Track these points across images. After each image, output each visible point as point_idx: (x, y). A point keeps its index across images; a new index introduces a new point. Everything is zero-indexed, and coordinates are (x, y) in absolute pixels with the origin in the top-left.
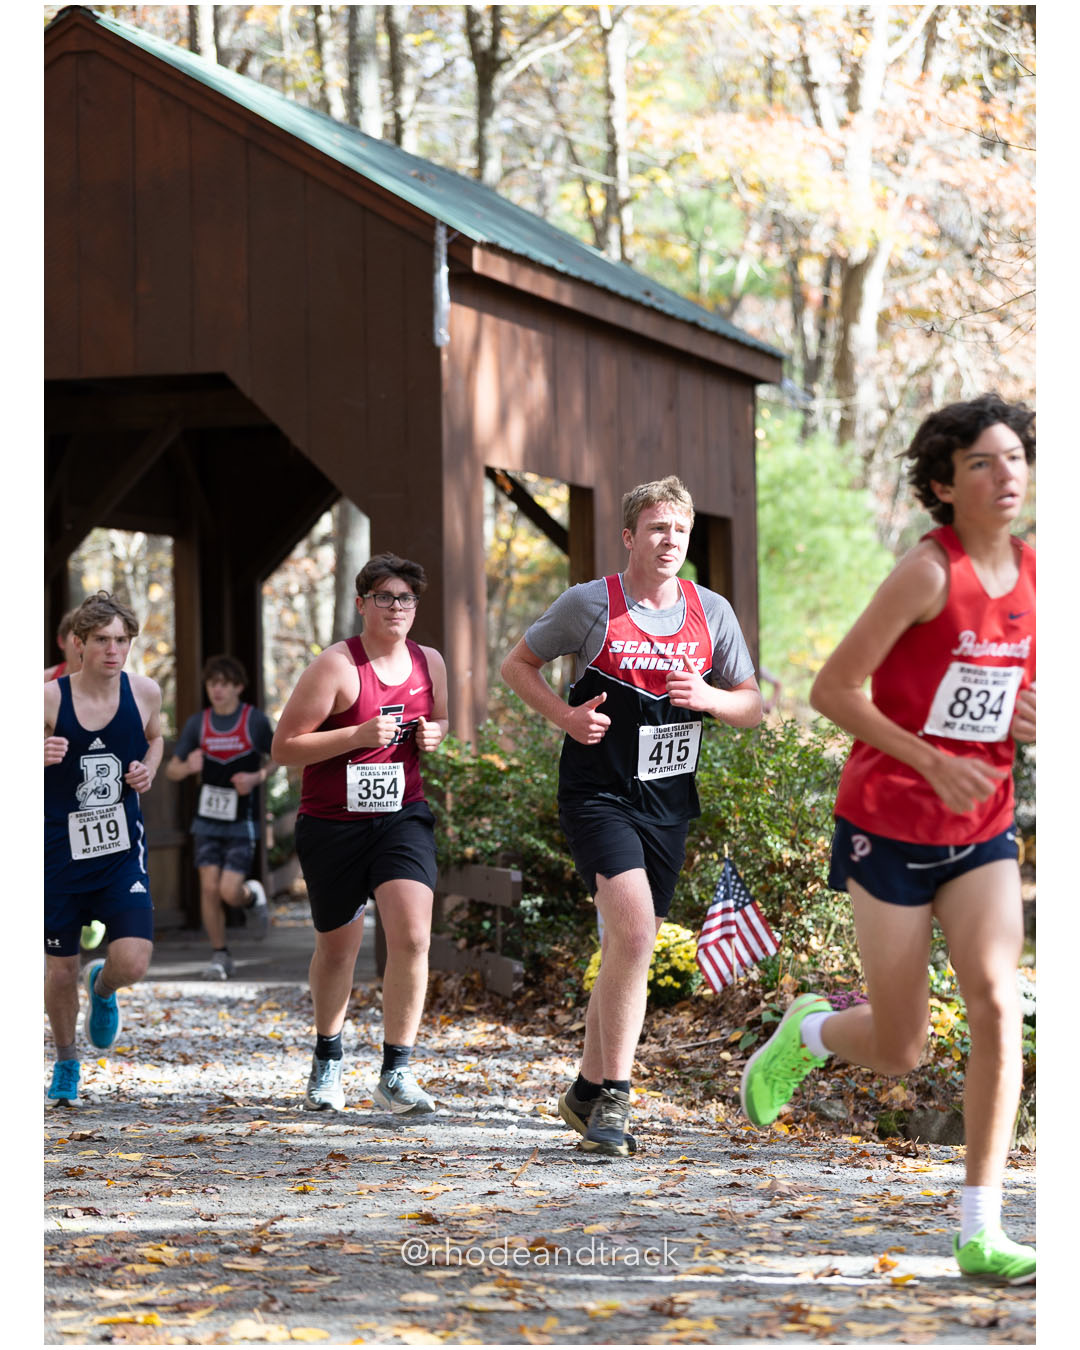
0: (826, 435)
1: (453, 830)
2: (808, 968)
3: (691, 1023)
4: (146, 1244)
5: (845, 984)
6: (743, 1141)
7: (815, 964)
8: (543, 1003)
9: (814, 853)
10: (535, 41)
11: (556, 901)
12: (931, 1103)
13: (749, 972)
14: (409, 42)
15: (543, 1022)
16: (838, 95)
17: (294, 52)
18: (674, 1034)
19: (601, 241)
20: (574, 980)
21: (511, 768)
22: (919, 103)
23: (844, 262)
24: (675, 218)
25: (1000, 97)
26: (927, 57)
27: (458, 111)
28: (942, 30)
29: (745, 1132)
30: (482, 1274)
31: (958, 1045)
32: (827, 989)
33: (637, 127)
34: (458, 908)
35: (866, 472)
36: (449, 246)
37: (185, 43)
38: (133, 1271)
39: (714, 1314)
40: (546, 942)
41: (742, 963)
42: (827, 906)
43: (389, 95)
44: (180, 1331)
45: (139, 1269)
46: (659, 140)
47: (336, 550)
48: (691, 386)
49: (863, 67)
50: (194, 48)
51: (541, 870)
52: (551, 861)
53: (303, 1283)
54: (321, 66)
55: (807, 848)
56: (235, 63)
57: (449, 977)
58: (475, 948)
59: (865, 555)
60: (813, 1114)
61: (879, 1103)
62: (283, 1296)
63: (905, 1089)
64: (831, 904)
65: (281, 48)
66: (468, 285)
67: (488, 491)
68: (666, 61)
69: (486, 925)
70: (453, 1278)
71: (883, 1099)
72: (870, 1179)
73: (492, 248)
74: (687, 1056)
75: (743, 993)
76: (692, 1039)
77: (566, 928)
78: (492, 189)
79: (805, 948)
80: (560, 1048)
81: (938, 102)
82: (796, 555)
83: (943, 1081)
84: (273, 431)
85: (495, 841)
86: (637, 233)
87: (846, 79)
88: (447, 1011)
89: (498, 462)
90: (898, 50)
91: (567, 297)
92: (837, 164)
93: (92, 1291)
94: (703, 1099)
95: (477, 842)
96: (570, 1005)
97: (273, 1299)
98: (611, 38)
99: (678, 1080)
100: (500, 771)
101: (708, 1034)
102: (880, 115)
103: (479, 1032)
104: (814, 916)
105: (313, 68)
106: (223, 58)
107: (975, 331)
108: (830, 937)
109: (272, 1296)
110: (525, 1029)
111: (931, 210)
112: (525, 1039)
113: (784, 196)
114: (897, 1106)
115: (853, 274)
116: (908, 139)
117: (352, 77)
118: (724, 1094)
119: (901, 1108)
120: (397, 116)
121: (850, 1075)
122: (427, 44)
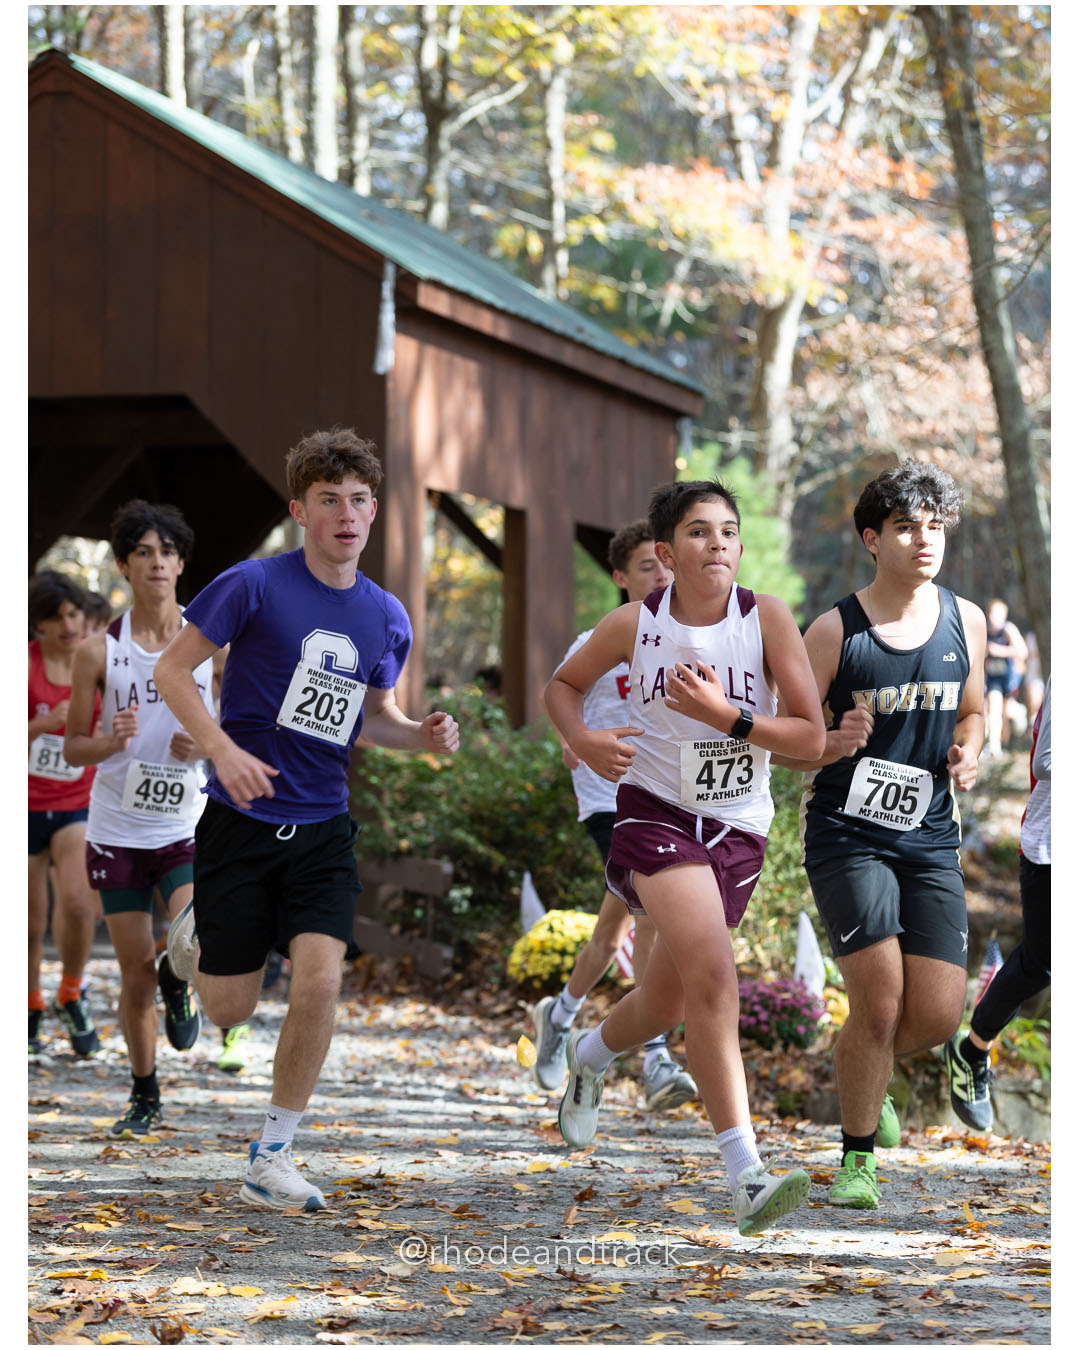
0: (743, 466)
1: (390, 824)
4: (96, 1204)
5: (750, 974)
8: (470, 986)
10: (480, 95)
11: (483, 891)
12: (828, 1086)
14: (361, 93)
16: (760, 151)
17: (256, 98)
19: (536, 281)
20: (498, 966)
21: (445, 769)
22: (833, 160)
23: (761, 308)
24: (606, 262)
25: (910, 157)
26: (844, 117)
27: (407, 158)
28: (858, 94)
33: (571, 176)
34: (393, 896)
35: (779, 500)
36: (397, 280)
37: (156, 86)
38: (83, 1228)
39: (624, 1280)
40: (473, 929)
43: (344, 141)
44: (126, 1286)
45: (88, 1227)
46: (593, 189)
48: (620, 418)
49: (784, 125)
50: (163, 91)
51: (470, 863)
52: (479, 855)
54: (281, 111)
56: (202, 108)
57: (382, 960)
58: (407, 935)
61: (778, 1085)
62: (223, 1256)
63: (804, 1072)
65: (242, 95)
66: (413, 318)
67: (426, 514)
69: (419, 913)
70: (381, 1240)
71: (783, 1081)
73: (437, 285)
77: (492, 917)
80: (485, 1028)
81: (851, 161)
84: (229, 451)
85: (428, 834)
86: (570, 276)
87: (767, 136)
88: (381, 992)
89: (436, 482)
90: (816, 111)
91: (503, 331)
92: (757, 217)
93: (44, 1247)
95: (413, 835)
96: (495, 988)
97: (215, 1260)
98: (550, 92)
100: (433, 771)
102: (797, 174)
103: (408, 1012)
105: (274, 111)
106: (190, 104)
107: (881, 372)
109: (212, 1255)
110: (453, 1009)
111: (845, 260)
112: (452, 1019)
113: (707, 244)
114: (795, 1088)
115: (768, 318)
116: (822, 195)
117: (309, 123)
118: (635, 1074)
119: (799, 1090)
120: (351, 161)
121: (753, 1058)
122: (379, 95)
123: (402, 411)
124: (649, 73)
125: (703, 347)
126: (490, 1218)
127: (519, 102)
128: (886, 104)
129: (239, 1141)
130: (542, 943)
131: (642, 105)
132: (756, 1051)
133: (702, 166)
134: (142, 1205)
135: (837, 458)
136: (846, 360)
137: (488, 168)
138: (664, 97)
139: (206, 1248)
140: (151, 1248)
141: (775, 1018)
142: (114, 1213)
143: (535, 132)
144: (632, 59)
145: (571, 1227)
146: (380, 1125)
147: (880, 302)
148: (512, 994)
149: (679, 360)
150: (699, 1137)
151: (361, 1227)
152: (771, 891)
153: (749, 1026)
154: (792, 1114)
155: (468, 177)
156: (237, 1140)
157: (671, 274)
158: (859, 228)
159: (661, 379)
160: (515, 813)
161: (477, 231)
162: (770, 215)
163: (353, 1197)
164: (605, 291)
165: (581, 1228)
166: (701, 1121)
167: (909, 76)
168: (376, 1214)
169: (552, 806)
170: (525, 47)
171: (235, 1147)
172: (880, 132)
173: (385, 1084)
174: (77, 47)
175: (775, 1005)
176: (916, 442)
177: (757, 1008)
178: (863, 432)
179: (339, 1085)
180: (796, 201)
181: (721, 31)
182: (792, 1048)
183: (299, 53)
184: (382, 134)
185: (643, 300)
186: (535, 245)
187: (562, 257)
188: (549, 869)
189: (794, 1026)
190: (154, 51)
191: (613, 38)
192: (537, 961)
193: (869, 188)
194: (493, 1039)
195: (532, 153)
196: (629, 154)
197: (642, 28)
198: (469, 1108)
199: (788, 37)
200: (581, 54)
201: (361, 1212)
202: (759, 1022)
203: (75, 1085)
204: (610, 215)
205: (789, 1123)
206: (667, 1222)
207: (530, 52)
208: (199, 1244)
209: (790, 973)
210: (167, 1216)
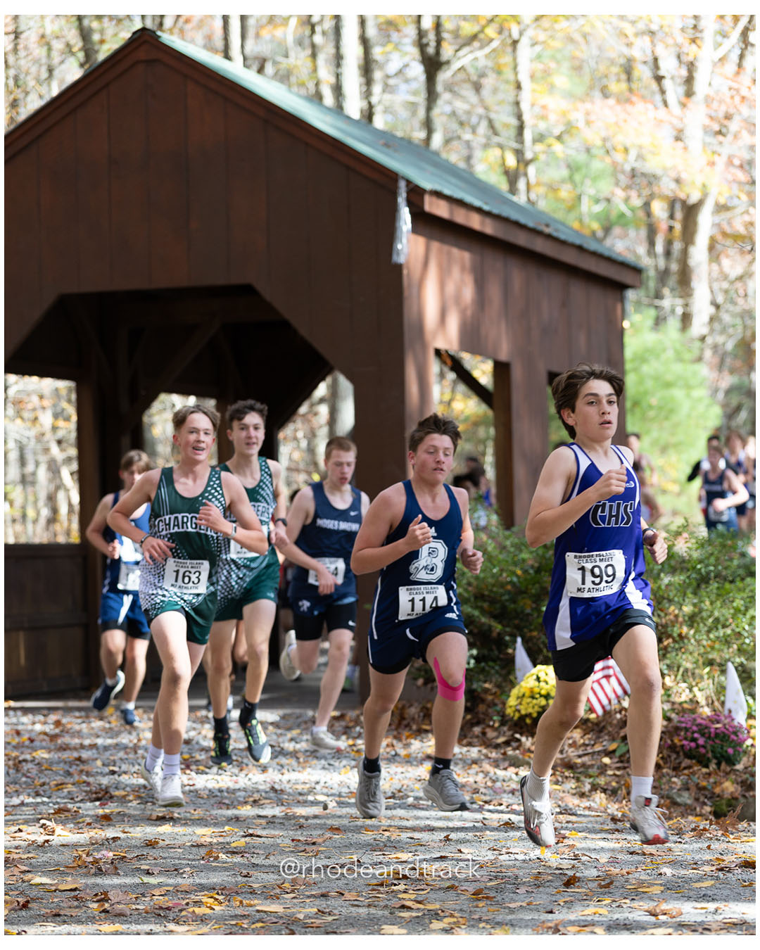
0: (673, 324)
3: (582, 737)
4: (203, 893)
5: (690, 710)
6: (620, 821)
7: (669, 696)
8: (478, 724)
9: (667, 618)
10: (465, 50)
11: (485, 652)
12: (752, 793)
13: (622, 702)
14: (377, 52)
15: (477, 737)
16: (680, 85)
17: (297, 58)
18: (570, 746)
19: (513, 189)
20: (499, 708)
22: (737, 90)
23: (684, 203)
24: (565, 173)
26: (742, 57)
27: (412, 99)
28: (753, 38)
29: (620, 815)
30: (438, 914)
32: (677, 714)
33: (537, 109)
35: (702, 350)
36: (408, 193)
37: (223, 54)
38: (194, 911)
40: (479, 680)
41: (618, 697)
42: (677, 655)
43: (364, 89)
45: (198, 910)
46: (553, 117)
47: (329, 408)
48: (578, 291)
49: (697, 64)
50: (227, 56)
51: (476, 631)
52: (484, 624)
53: (313, 921)
54: (315, 70)
55: (662, 614)
56: (255, 67)
57: (411, 706)
59: (701, 408)
60: (668, 801)
61: (714, 793)
62: (299, 931)
63: (733, 783)
64: (680, 654)
65: (287, 56)
66: (424, 221)
67: (434, 367)
68: (558, 62)
70: (418, 917)
71: (717, 790)
72: (709, 847)
73: (438, 194)
74: (579, 761)
75: (618, 716)
76: (583, 748)
77: (493, 671)
78: (437, 154)
80: (490, 755)
81: (749, 88)
82: (650, 407)
84: (285, 324)
86: (538, 184)
87: (684, 73)
88: (411, 729)
89: (441, 344)
90: (721, 52)
91: (489, 228)
92: (679, 136)
93: (165, 926)
94: (590, 791)
96: (497, 725)
98: (519, 46)
99: (573, 778)
101: (593, 745)
102: (708, 100)
104: (668, 662)
105: (311, 68)
106: (246, 65)
108: (679, 677)
109: (291, 930)
110: (465, 742)
111: (746, 165)
112: (465, 749)
113: (640, 157)
114: (727, 796)
115: (691, 211)
116: (728, 117)
117: (338, 76)
118: (605, 787)
119: (730, 797)
120: (370, 103)
121: (694, 773)
122: (390, 53)
123: (415, 291)
124: (593, 29)
126: (499, 898)
127: (495, 54)
130: (532, 690)
131: (588, 54)
132: (696, 768)
133: (636, 99)
134: (237, 893)
136: (750, 240)
137: (472, 105)
139: (287, 925)
140: (246, 926)
141: (710, 742)
142: (216, 899)
143: (509, 76)
145: (561, 904)
146: (414, 829)
148: (509, 730)
149: (620, 244)
151: (403, 907)
152: (704, 646)
153: (690, 749)
156: (306, 843)
159: (609, 260)
160: (509, 593)
162: (688, 133)
163: (395, 885)
164: (565, 195)
165: (569, 904)
168: (413, 897)
169: (537, 586)
174: (162, 26)
175: (710, 733)
177: (696, 735)
182: (723, 765)
185: (594, 200)
187: (532, 170)
188: (535, 634)
189: (725, 748)
192: (528, 704)
194: (496, 764)
195: (505, 92)
198: (479, 816)
201: (402, 896)
202: (698, 746)
204: (566, 137)
205: (723, 822)
206: (633, 899)
208: (281, 922)
209: (720, 708)
210: (256, 902)
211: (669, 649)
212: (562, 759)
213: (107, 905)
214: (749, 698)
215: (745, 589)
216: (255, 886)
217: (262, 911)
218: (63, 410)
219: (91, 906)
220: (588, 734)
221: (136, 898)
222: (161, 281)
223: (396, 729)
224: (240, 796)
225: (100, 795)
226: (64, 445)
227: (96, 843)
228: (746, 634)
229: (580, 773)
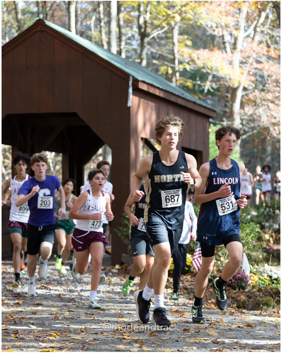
2: (220, 265)
3: (191, 278)
4: (52, 332)
7: (222, 264)
10: (155, 30)
12: (251, 300)
14: (123, 31)
16: (231, 45)
17: (94, 32)
19: (170, 81)
23: (232, 88)
24: (189, 75)
26: (254, 36)
27: (136, 47)
28: (258, 29)
30: (137, 341)
31: (258, 285)
33: (180, 52)
36: (133, 81)
38: (49, 338)
43: (118, 43)
45: (50, 338)
46: (186, 56)
47: (103, 158)
48: (193, 118)
49: (238, 38)
50: (69, 30)
54: (101, 35)
56: (80, 34)
57: (129, 265)
61: (237, 300)
62: (87, 346)
63: (244, 296)
65: (91, 31)
66: (138, 91)
67: (141, 144)
70: (130, 342)
71: (239, 299)
72: (235, 319)
73: (144, 82)
74: (189, 287)
76: (191, 282)
78: (144, 67)
79: (220, 260)
81: (256, 48)
83: (254, 294)
84: (88, 127)
86: (180, 79)
87: (233, 41)
89: (143, 136)
90: (247, 34)
91: (161, 94)
92: (231, 63)
93: (38, 343)
97: (85, 347)
98: (174, 30)
99: (187, 293)
102: (241, 51)
104: (222, 252)
105: (99, 36)
106: (77, 34)
107: (265, 105)
109: (84, 346)
111: (254, 75)
113: (217, 71)
114: (242, 300)
115: (234, 91)
116: (248, 57)
117: (109, 39)
119: (243, 301)
120: (120, 49)
121: (230, 292)
122: (128, 31)
123: (135, 117)
124: (201, 24)
125: (216, 98)
126: (159, 336)
127: (166, 32)
128: (266, 32)
129: (91, 315)
131: (199, 33)
132: (231, 290)
133: (215, 49)
134: (65, 332)
135: (253, 129)
136: (255, 102)
137: (157, 50)
138: (205, 30)
139: (82, 344)
140: (67, 344)
141: (236, 281)
142: (57, 334)
143: (171, 40)
144: (196, 20)
145: (181, 338)
146: (129, 310)
147: (264, 86)
149: (209, 102)
150: (216, 314)
151: (124, 338)
153: (229, 284)
154: (241, 308)
155: (152, 53)
156: (90, 314)
157: (207, 78)
158: (259, 66)
159: (205, 107)
161: (155, 67)
162: (234, 63)
164: (189, 84)
165: (184, 339)
166: (216, 309)
167: (272, 24)
168: (128, 335)
170: (167, 18)
171: (90, 316)
172: (264, 40)
173: (130, 299)
174: (46, 18)
175: (236, 278)
176: (274, 124)
178: (260, 121)
179: (118, 299)
180: (241, 59)
181: (221, 13)
182: (241, 290)
183: (106, 20)
184: (128, 41)
185: (200, 86)
186: (170, 71)
187: (178, 74)
189: (242, 284)
190: (67, 19)
191: (191, 15)
193: (261, 55)
195: (169, 46)
196: (196, 46)
197: (199, 12)
199: (239, 14)
200: (183, 19)
201: (124, 334)
202: (232, 283)
203: (46, 299)
204: (191, 63)
205: (240, 310)
207: (169, 19)
208: (80, 343)
209: (240, 269)
210: (71, 335)
211: (223, 247)
212: (183, 286)
213: (17, 335)
214: (251, 266)
215: (250, 226)
216: (71, 329)
217: (73, 339)
218: (7, 156)
219: (12, 335)
220: (193, 277)
221: (28, 333)
222: (43, 110)
223: (124, 274)
224: (67, 297)
225: (16, 295)
226: (7, 168)
227: (14, 313)
228: (250, 243)
229: (190, 291)
